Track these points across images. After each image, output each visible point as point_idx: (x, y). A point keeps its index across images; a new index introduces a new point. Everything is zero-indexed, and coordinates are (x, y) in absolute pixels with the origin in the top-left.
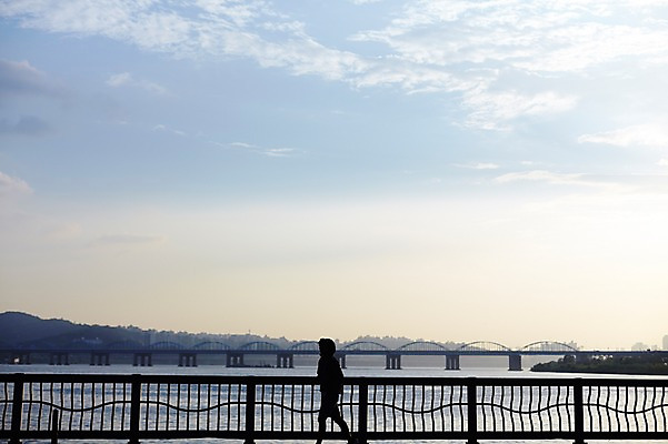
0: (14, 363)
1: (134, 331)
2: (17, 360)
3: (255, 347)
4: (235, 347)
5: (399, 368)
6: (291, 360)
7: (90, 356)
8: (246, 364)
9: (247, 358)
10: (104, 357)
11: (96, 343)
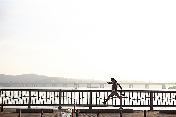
2: (33, 86)
4: (89, 82)
6: (104, 86)
7: (52, 85)
8: (92, 87)
9: (92, 85)
10: (55, 85)
11: (53, 81)
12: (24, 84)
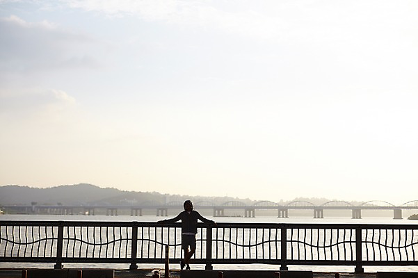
0: (85, 214)
1: (156, 195)
2: (87, 213)
3: (230, 205)
4: (218, 204)
5: (322, 218)
6: (253, 212)
7: (130, 210)
8: (225, 215)
9: (226, 211)
10: (139, 211)
11: (134, 202)
12: (64, 208)
